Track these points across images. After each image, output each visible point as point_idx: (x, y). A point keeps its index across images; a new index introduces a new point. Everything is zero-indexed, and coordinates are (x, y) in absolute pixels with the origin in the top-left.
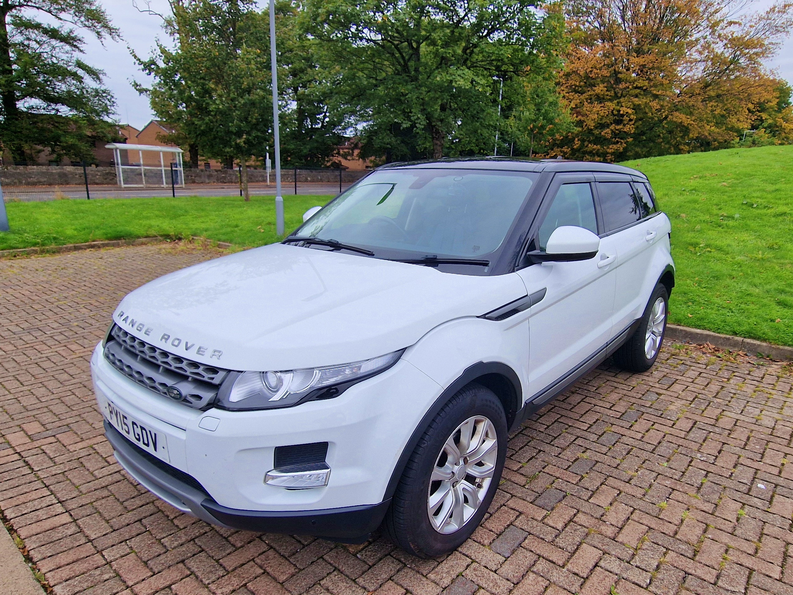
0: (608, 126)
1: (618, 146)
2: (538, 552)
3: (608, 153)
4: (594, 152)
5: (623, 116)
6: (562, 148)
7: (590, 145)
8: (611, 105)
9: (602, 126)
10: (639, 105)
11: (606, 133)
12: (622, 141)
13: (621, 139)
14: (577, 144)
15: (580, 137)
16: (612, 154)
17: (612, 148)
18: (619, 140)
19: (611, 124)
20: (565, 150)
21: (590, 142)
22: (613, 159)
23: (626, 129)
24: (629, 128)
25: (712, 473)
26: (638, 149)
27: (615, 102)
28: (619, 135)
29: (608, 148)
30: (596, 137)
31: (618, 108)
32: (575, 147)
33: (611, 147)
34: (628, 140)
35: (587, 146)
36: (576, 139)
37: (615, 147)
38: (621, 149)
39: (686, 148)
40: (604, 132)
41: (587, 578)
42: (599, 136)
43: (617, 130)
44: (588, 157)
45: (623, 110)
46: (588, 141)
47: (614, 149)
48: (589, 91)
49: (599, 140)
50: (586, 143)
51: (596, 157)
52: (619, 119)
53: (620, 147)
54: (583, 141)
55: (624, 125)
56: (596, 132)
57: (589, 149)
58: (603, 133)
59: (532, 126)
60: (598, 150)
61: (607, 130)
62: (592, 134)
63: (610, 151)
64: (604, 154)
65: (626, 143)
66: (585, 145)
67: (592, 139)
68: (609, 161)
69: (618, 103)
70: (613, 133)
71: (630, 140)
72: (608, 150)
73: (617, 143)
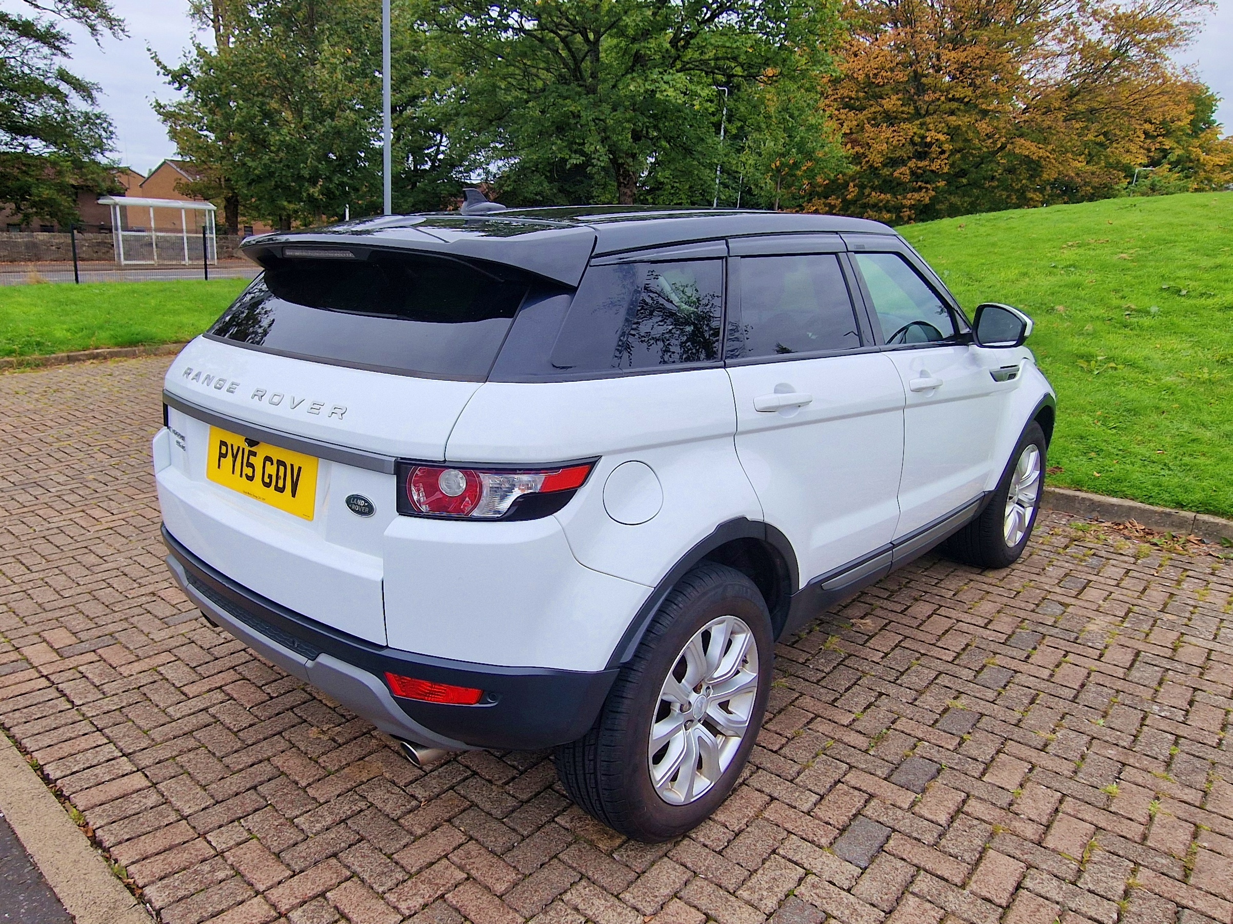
0: (903, 162)
1: (922, 194)
2: (915, 861)
3: (904, 207)
4: (881, 204)
5: (929, 145)
6: (827, 198)
7: (873, 194)
8: (910, 128)
9: (893, 162)
10: (957, 127)
11: (902, 173)
12: (928, 186)
13: (926, 183)
14: (852, 192)
15: (857, 181)
16: (911, 207)
17: (911, 198)
18: (924, 185)
19: (909, 158)
20: (833, 202)
21: (873, 188)
22: (914, 214)
23: (935, 167)
24: (941, 165)
25: (1185, 738)
26: (954, 199)
28: (922, 177)
29: (905, 198)
30: (885, 181)
31: (922, 132)
32: (850, 197)
33: (909, 196)
34: (939, 184)
35: (869, 196)
36: (851, 184)
37: (916, 196)
38: (927, 200)
39: (1037, 196)
40: (898, 171)
41: (1008, 907)
42: (889, 179)
43: (919, 168)
44: (870, 213)
45: (932, 136)
46: (871, 187)
47: (914, 199)
48: (871, 106)
49: (890, 185)
50: (867, 191)
51: (885, 214)
52: (922, 151)
53: (925, 197)
54: (862, 187)
55: (932, 160)
56: (886, 172)
58: (896, 174)
59: (778, 163)
60: (888, 201)
61: (903, 169)
62: (878, 176)
63: (908, 203)
64: (898, 209)
65: (935, 189)
66: (866, 194)
67: (876, 183)
68: (906, 219)
69: (921, 124)
70: (913, 173)
71: (942, 184)
72: (905, 202)
73: (919, 189)
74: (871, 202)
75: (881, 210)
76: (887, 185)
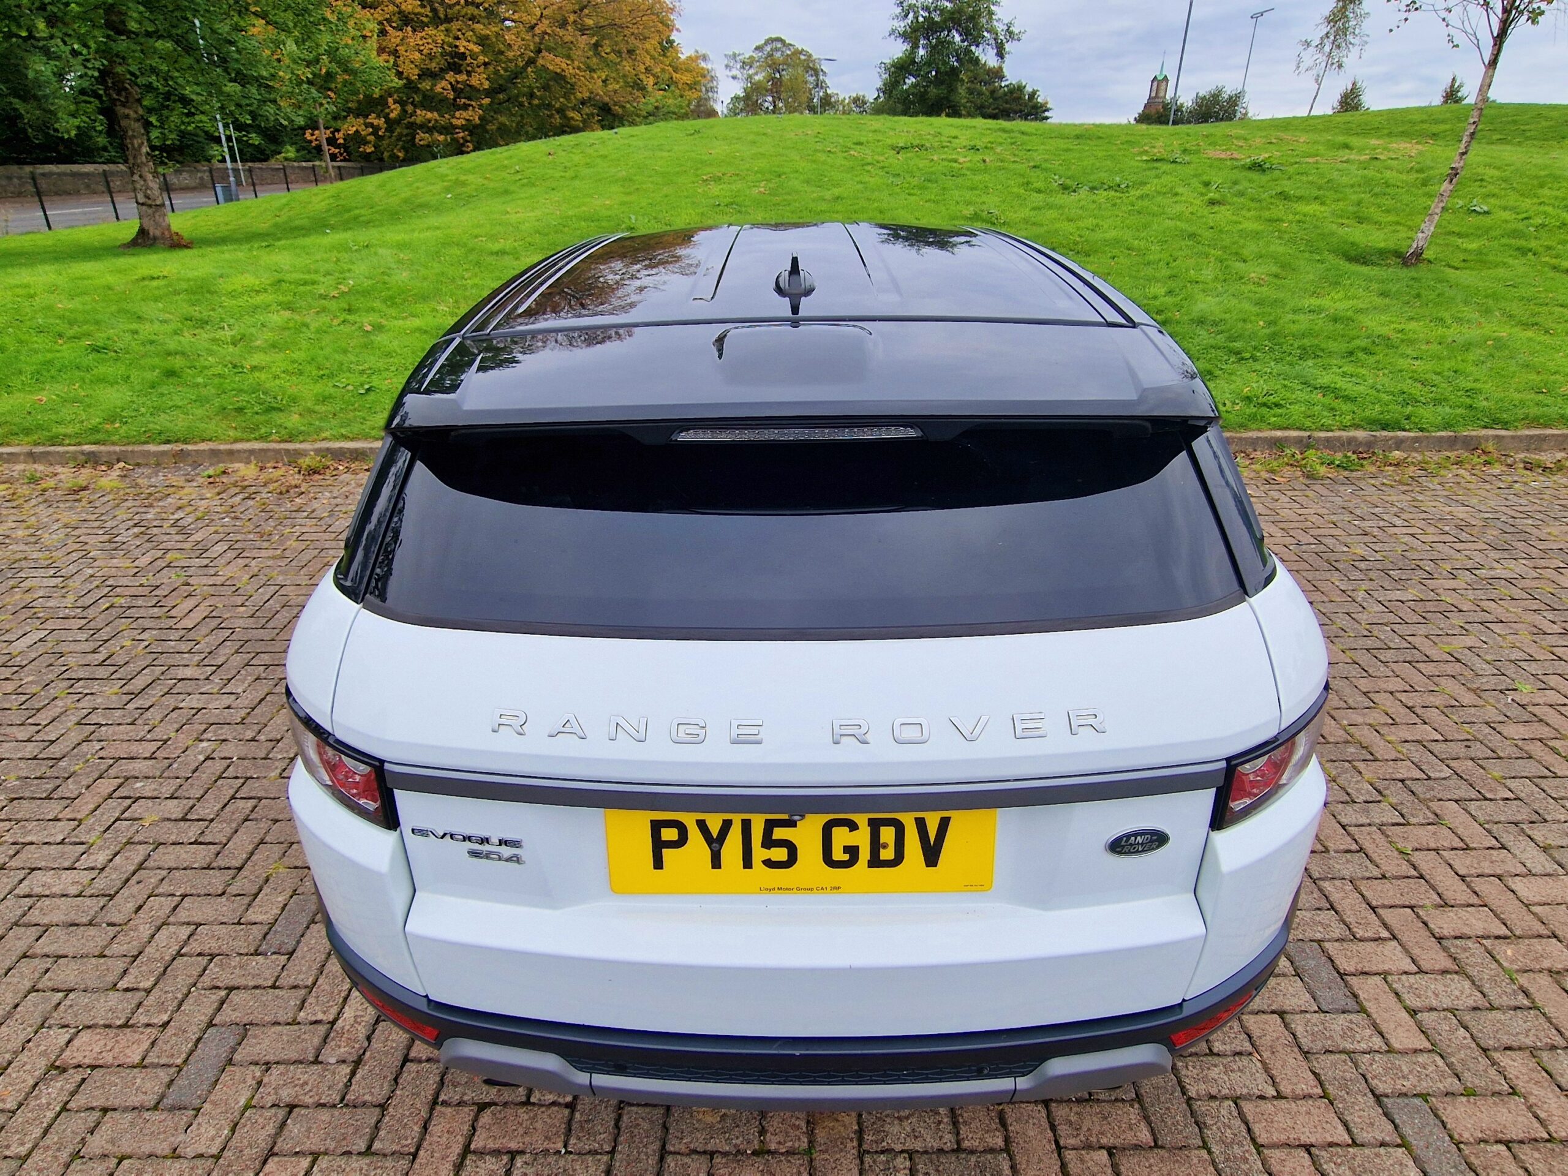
0: (441, 75)
1: (470, 113)
3: (456, 127)
4: (431, 124)
5: (463, 56)
6: (366, 117)
7: (419, 112)
8: (438, 34)
9: (432, 75)
10: (487, 37)
11: (442, 87)
12: (473, 103)
13: (469, 99)
14: (395, 111)
15: (395, 96)
16: (463, 128)
17: (460, 118)
18: (468, 102)
20: (376, 122)
21: (416, 106)
22: (469, 138)
23: (474, 81)
24: (480, 80)
27: (442, 28)
28: (464, 93)
29: (453, 117)
30: (425, 96)
31: (451, 40)
32: (392, 115)
33: (457, 114)
34: (483, 102)
35: (414, 113)
36: (390, 100)
37: (465, 114)
40: (439, 86)
42: (428, 93)
43: (458, 82)
44: (421, 134)
45: (462, 46)
46: (412, 103)
49: (433, 102)
50: (410, 109)
51: (436, 134)
52: (455, 61)
53: (473, 115)
54: (402, 103)
55: (469, 73)
57: (419, 120)
58: (436, 89)
61: (444, 83)
62: (417, 90)
63: (458, 122)
64: (448, 129)
65: (481, 106)
66: (410, 112)
67: (417, 99)
68: (461, 141)
70: (453, 88)
71: (486, 101)
72: (454, 121)
73: (465, 107)
74: (418, 122)
76: (430, 101)
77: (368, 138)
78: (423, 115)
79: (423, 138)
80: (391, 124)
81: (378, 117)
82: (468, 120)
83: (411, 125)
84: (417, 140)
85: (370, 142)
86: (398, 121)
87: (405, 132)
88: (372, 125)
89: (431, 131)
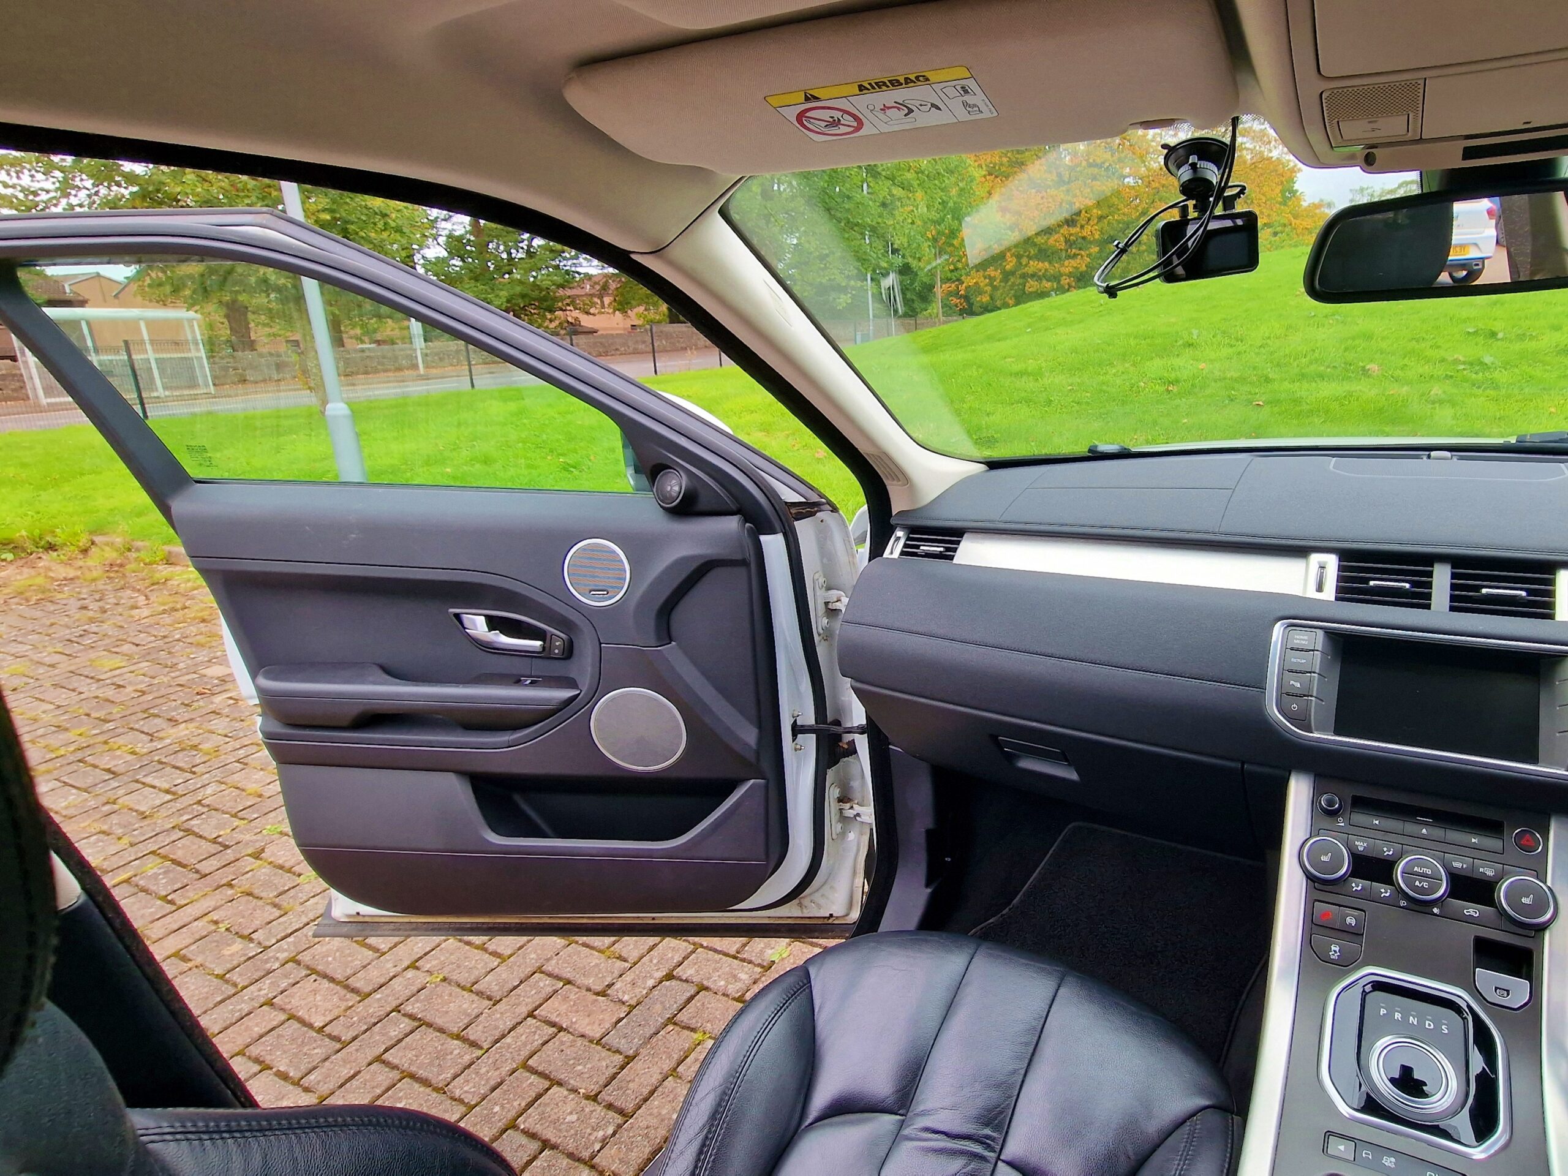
3: (1063, 274)
4: (1041, 273)
6: (985, 270)
7: (1031, 262)
11: (1056, 241)
12: (1083, 253)
13: (1080, 249)
14: (1011, 263)
15: (1013, 251)
16: (1070, 275)
17: (1069, 266)
18: (1078, 252)
20: (992, 274)
21: (1030, 258)
22: (1073, 284)
23: (1086, 233)
28: (1076, 245)
29: (1063, 266)
30: (1040, 251)
31: (1069, 198)
32: (1008, 267)
33: (1066, 263)
34: (1092, 251)
35: (1028, 265)
36: (1008, 254)
37: (1073, 263)
38: (1084, 268)
40: (1052, 239)
42: (1043, 247)
43: (1071, 235)
44: (1032, 283)
45: (1081, 203)
46: (1027, 256)
47: (1072, 267)
50: (1024, 261)
51: (1044, 282)
53: (1080, 264)
54: (1019, 257)
55: (1082, 227)
56: (1040, 240)
57: (1031, 270)
58: (1050, 242)
59: (934, 232)
60: (1046, 270)
61: (1056, 236)
62: (1033, 244)
63: (1067, 270)
64: (1056, 278)
65: (1089, 255)
66: (1024, 263)
67: (1032, 252)
68: (1067, 287)
69: (1068, 191)
70: (1067, 241)
71: (1095, 250)
72: (1062, 270)
73: (1075, 256)
74: (1030, 272)
75: (1041, 280)
76: (1044, 254)
77: (986, 288)
78: (1035, 266)
79: (1032, 285)
80: (1007, 275)
81: (996, 270)
82: (1076, 268)
83: (1024, 276)
84: (1026, 288)
85: (986, 292)
86: (1013, 273)
87: (1019, 281)
88: (990, 277)
89: (1039, 279)
